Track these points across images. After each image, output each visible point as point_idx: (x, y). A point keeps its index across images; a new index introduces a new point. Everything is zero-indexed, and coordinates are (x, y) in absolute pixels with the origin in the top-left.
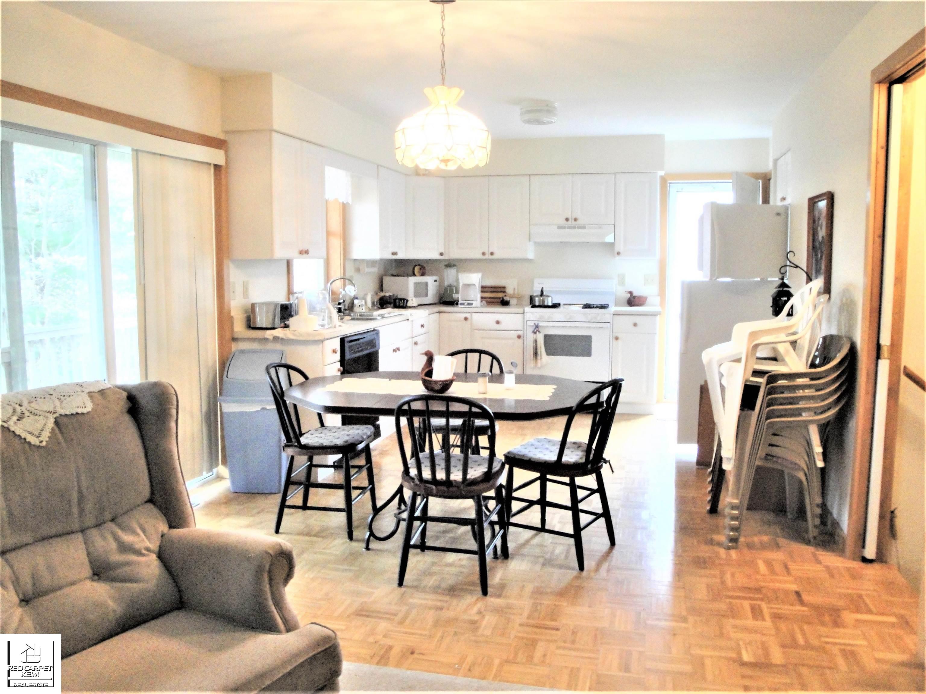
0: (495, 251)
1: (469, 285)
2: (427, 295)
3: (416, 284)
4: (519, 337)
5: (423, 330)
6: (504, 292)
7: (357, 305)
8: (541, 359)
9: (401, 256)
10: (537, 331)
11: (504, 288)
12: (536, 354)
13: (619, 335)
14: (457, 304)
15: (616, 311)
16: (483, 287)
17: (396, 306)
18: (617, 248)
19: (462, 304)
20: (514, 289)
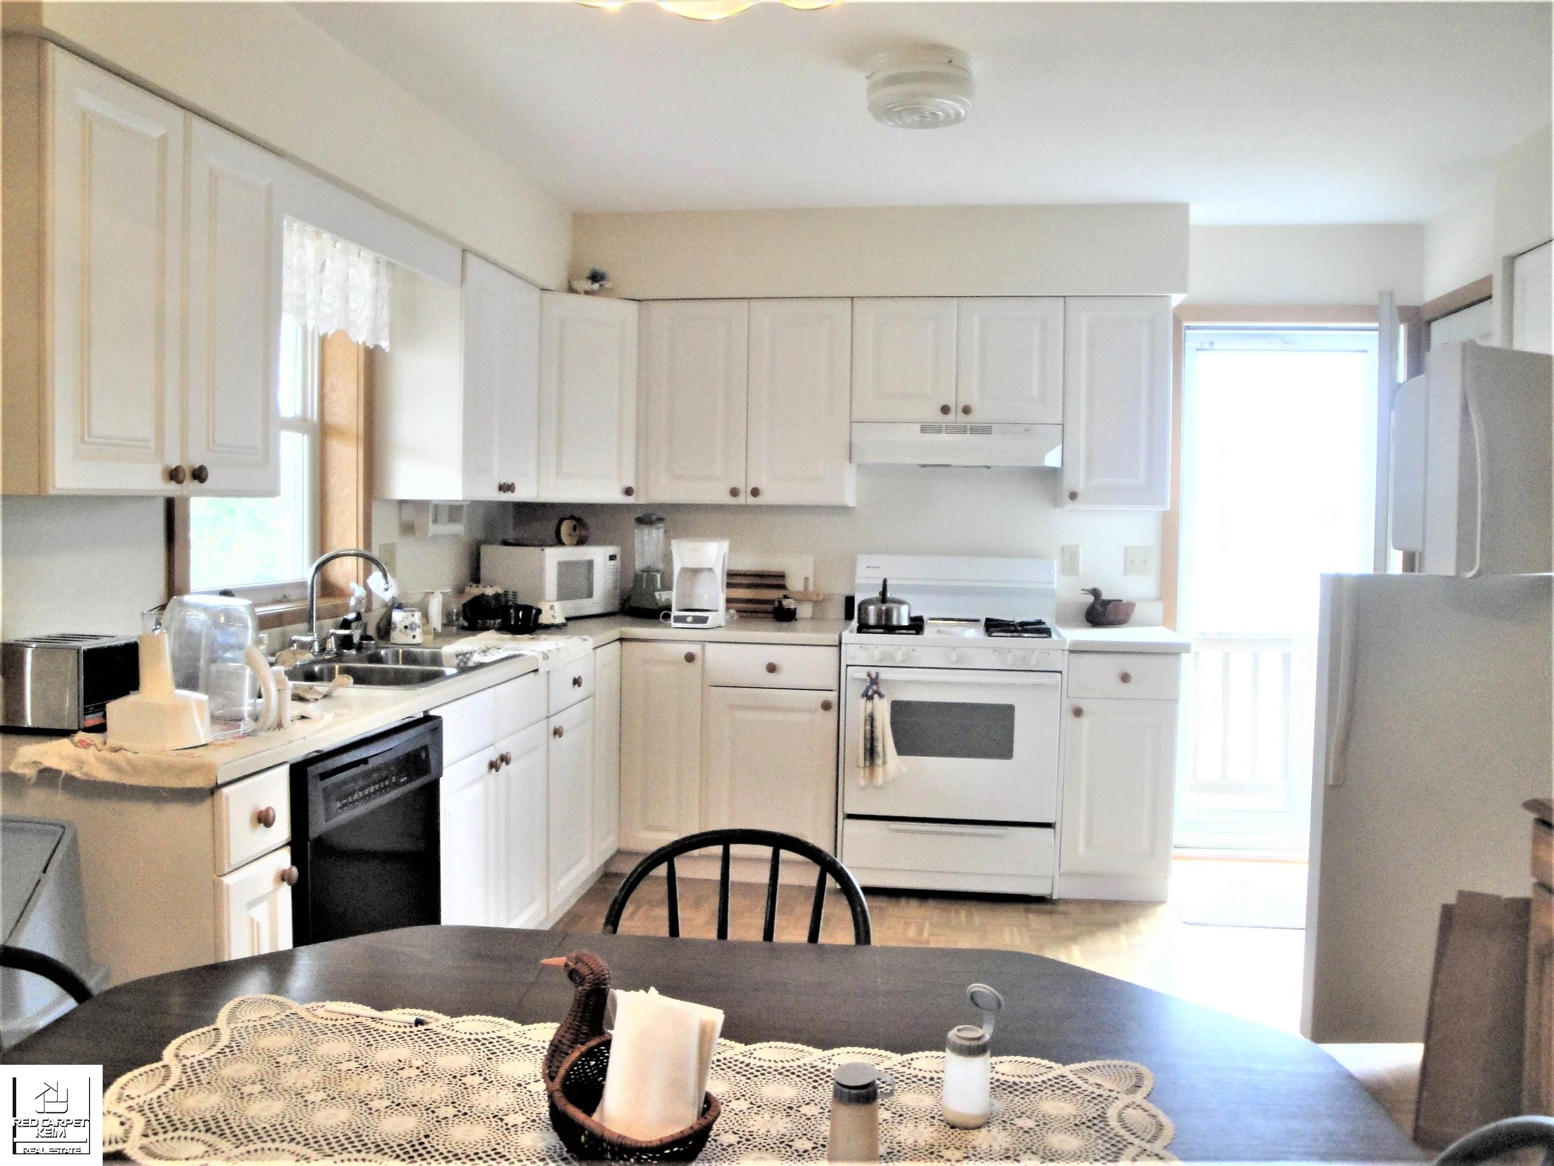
0: (763, 485)
1: (696, 571)
2: (590, 595)
3: (565, 567)
4: (826, 706)
5: (579, 692)
6: (783, 587)
7: (400, 626)
8: (884, 763)
9: (525, 493)
10: (877, 692)
11: (782, 576)
12: (871, 752)
13: (1083, 705)
14: (667, 617)
15: (1076, 643)
16: (731, 575)
17: (508, 628)
18: (1069, 482)
19: (678, 619)
20: (806, 579)
